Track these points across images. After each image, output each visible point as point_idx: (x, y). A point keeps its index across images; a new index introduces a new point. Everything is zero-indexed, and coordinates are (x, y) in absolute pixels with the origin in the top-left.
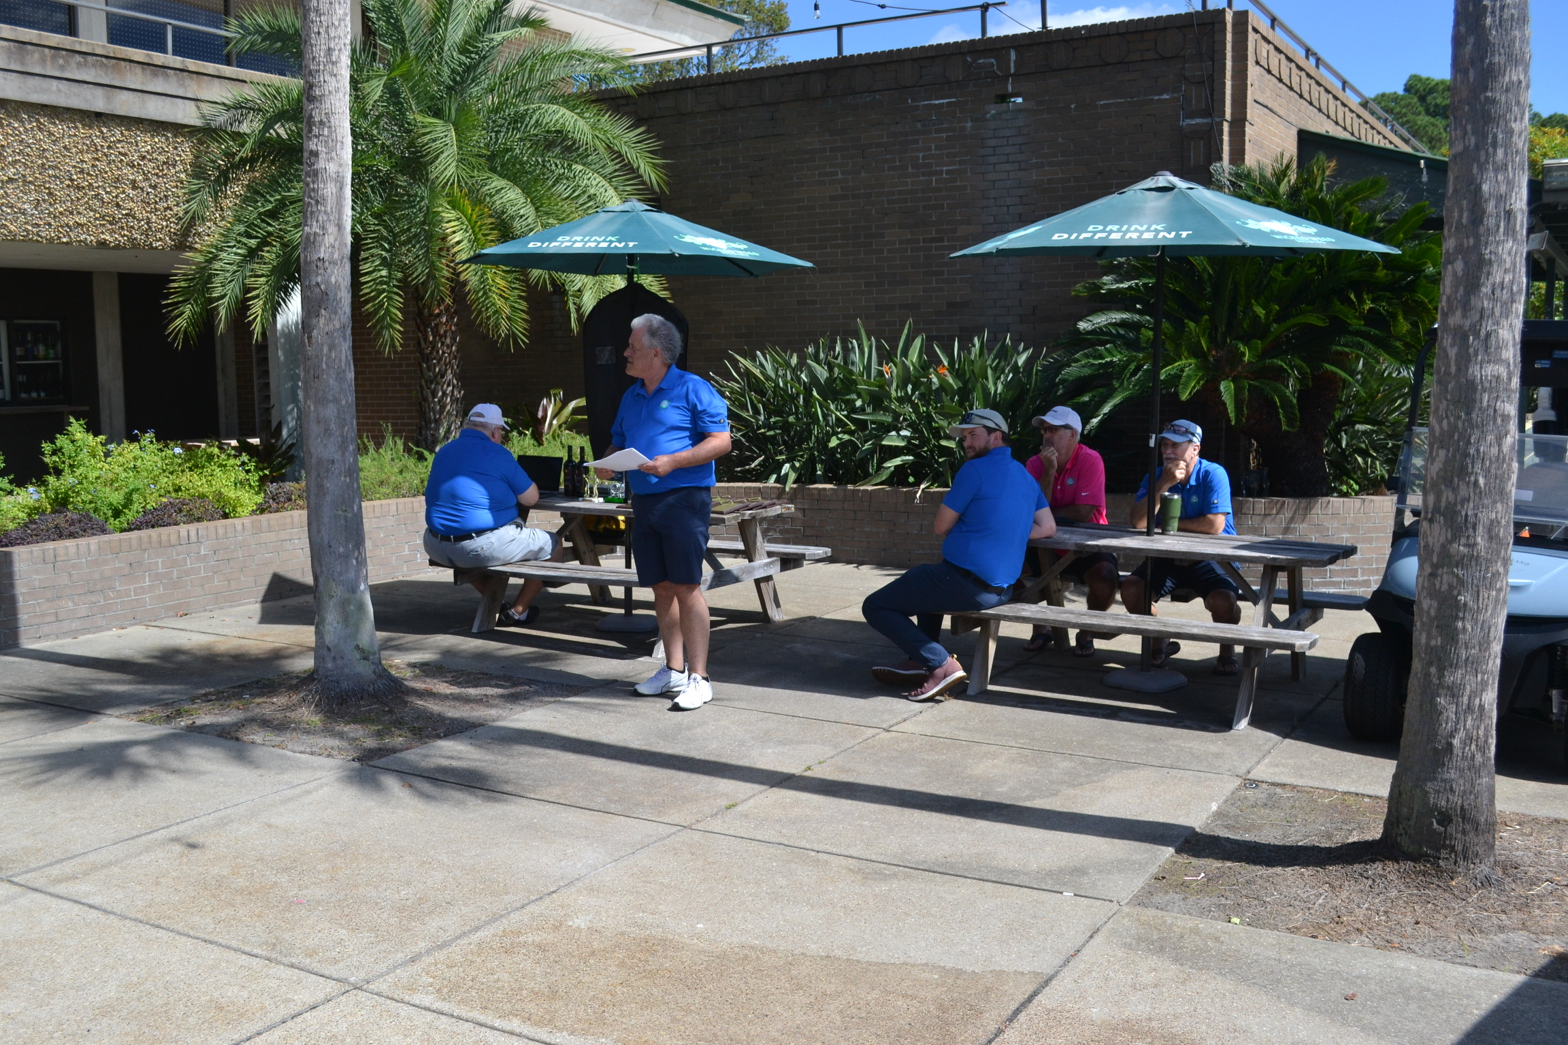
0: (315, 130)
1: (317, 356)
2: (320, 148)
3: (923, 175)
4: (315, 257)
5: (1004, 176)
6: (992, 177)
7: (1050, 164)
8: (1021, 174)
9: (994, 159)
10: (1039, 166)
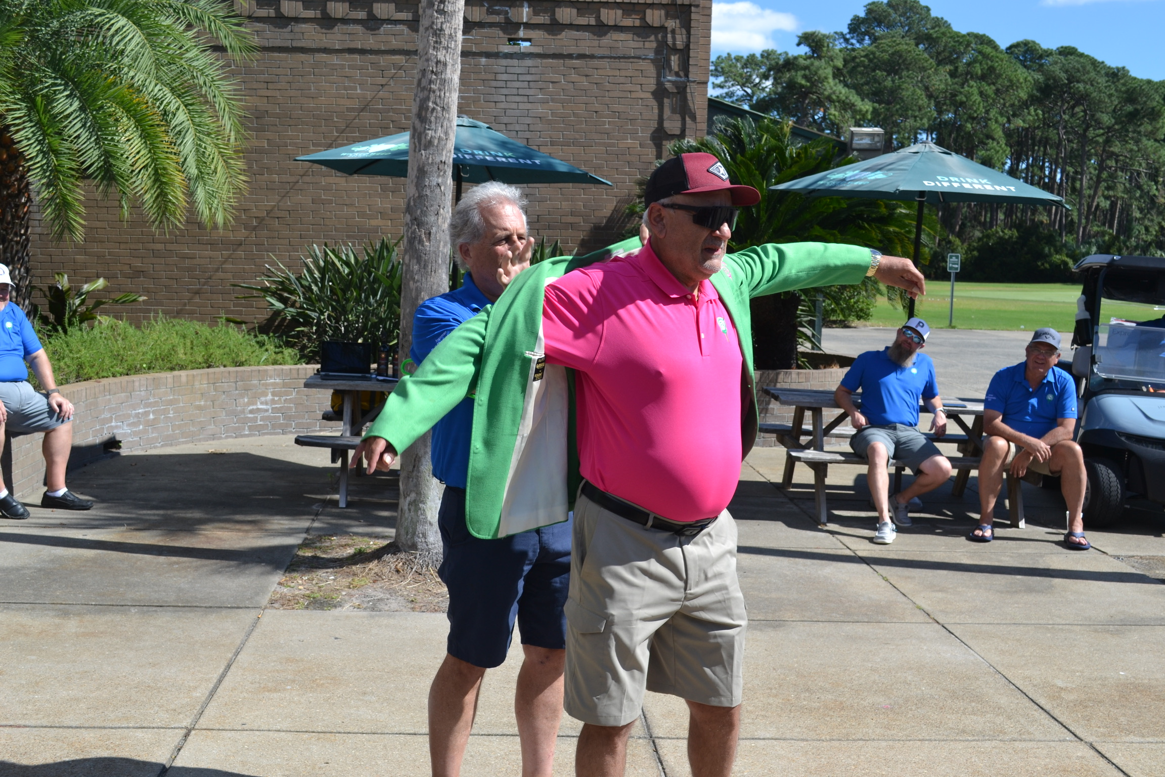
0: (444, 42)
1: (434, 252)
2: (448, 60)
4: (438, 160)
5: (514, 106)
6: (502, 105)
7: (553, 100)
8: (529, 106)
9: (505, 91)
10: (544, 102)
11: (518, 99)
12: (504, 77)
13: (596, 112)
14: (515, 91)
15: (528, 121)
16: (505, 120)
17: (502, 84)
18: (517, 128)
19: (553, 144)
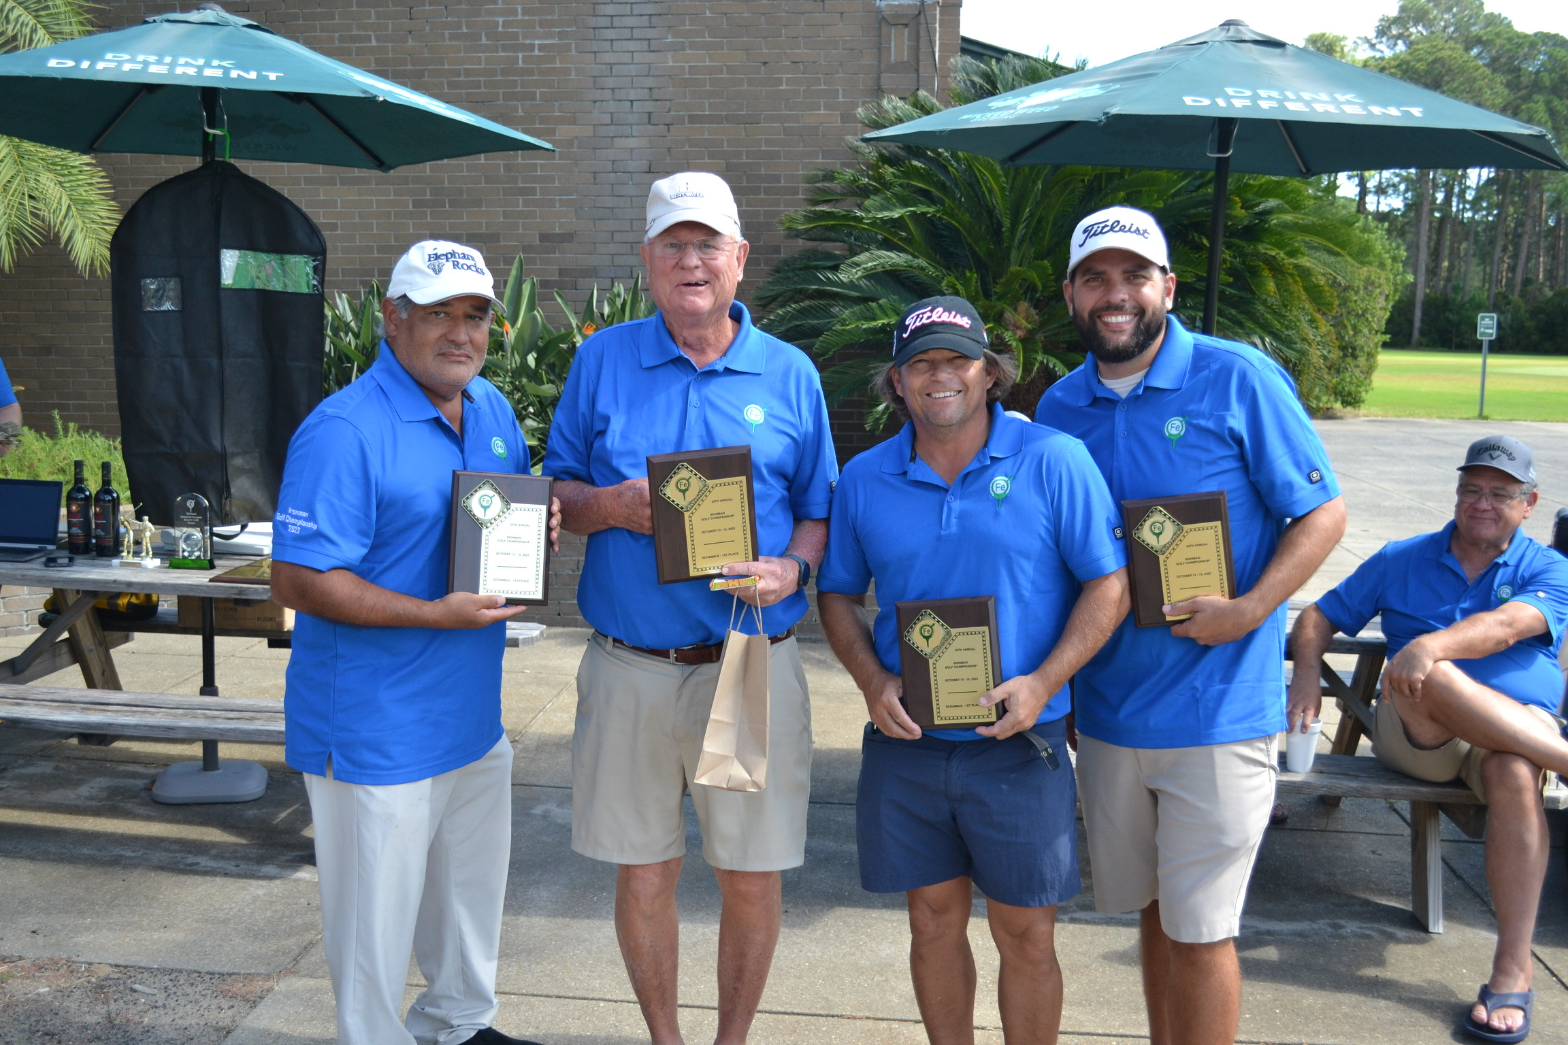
3: (505, 48)
5: (626, 58)
6: (608, 58)
7: (693, 46)
8: (651, 57)
9: (611, 34)
10: (677, 48)
11: (632, 46)
12: (610, 9)
13: (765, 63)
14: (626, 33)
15: (650, 82)
16: (610, 82)
17: (605, 22)
18: (632, 95)
19: (693, 119)
